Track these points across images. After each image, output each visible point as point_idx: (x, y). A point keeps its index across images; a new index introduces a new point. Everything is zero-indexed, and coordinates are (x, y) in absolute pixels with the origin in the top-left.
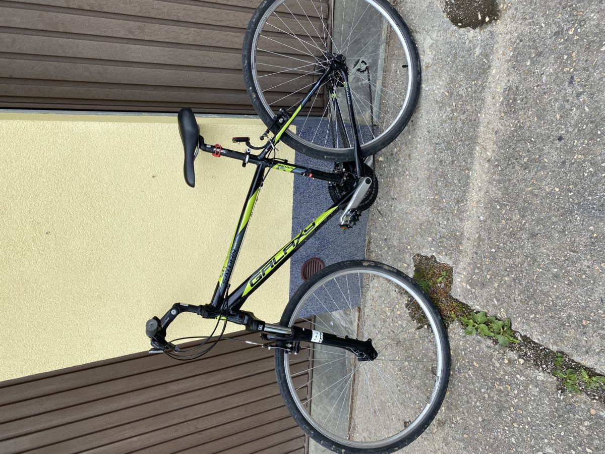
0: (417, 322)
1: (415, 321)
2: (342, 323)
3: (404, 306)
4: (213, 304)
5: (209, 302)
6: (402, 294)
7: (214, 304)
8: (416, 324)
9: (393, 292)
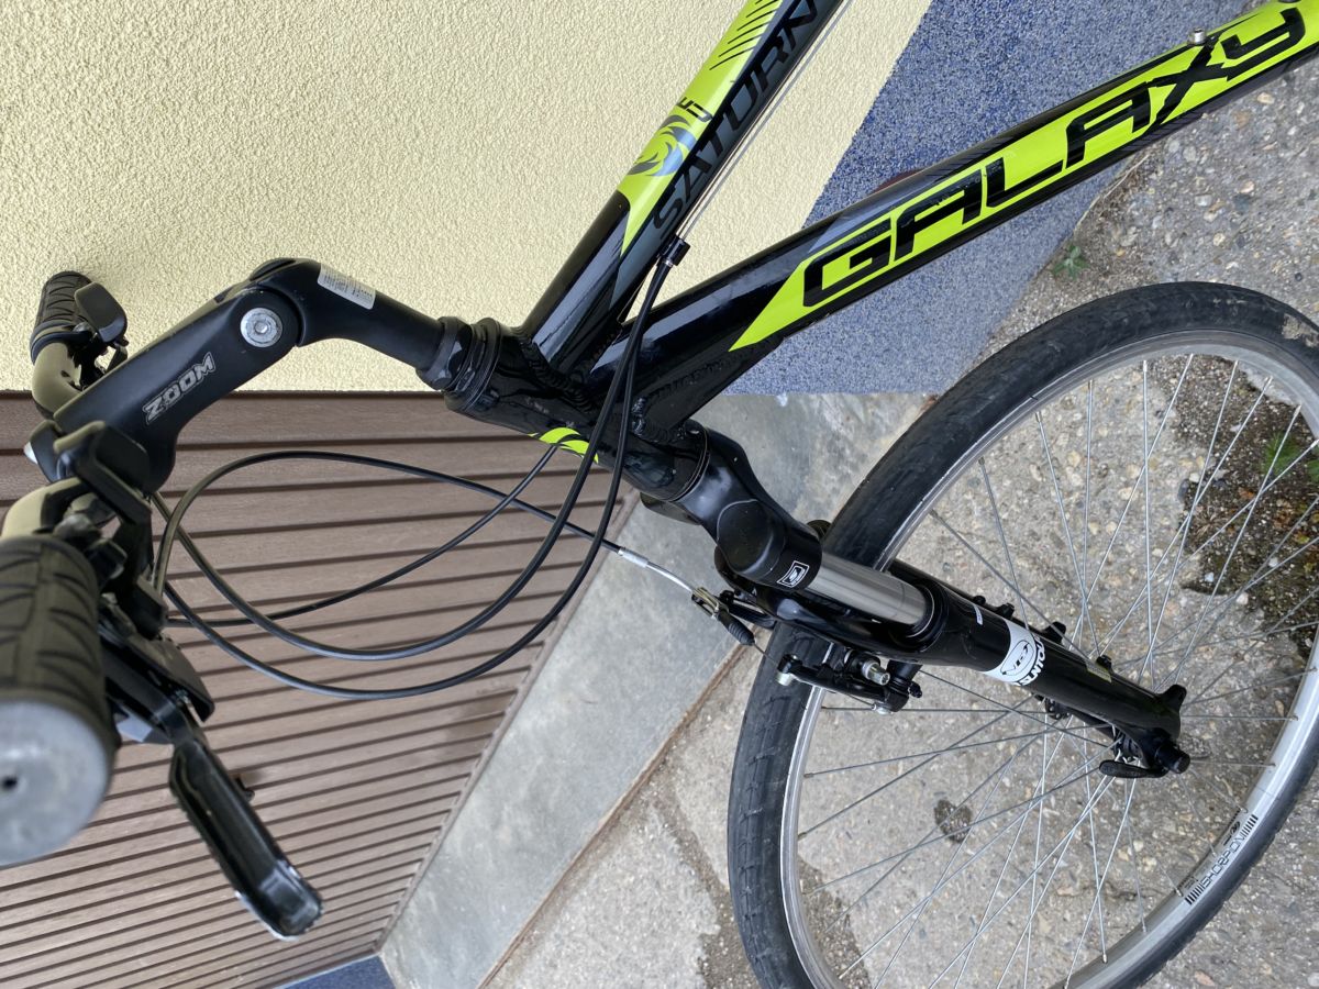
0: (1203, 562)
1: (1195, 557)
2: (827, 415)
3: (1173, 483)
4: (538, 339)
5: (513, 318)
6: (1186, 436)
7: (548, 341)
8: (1196, 567)
9: (1148, 413)
